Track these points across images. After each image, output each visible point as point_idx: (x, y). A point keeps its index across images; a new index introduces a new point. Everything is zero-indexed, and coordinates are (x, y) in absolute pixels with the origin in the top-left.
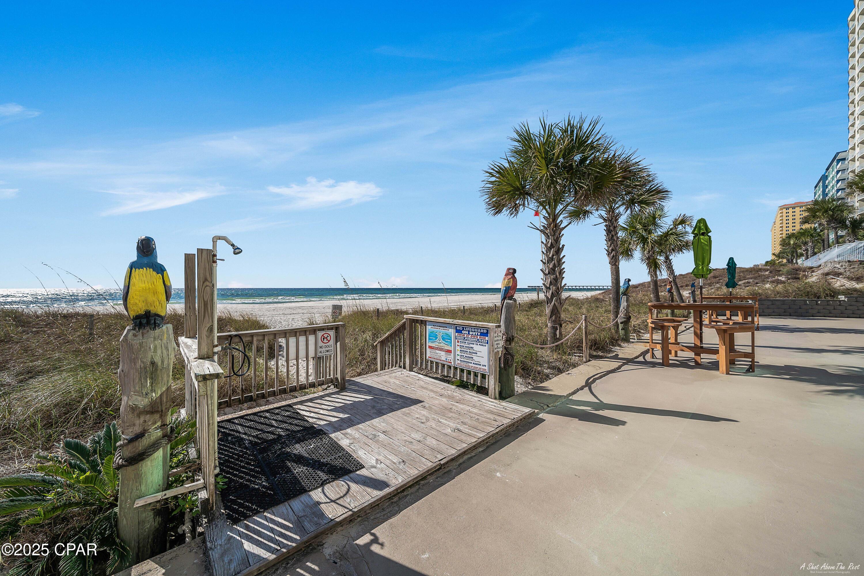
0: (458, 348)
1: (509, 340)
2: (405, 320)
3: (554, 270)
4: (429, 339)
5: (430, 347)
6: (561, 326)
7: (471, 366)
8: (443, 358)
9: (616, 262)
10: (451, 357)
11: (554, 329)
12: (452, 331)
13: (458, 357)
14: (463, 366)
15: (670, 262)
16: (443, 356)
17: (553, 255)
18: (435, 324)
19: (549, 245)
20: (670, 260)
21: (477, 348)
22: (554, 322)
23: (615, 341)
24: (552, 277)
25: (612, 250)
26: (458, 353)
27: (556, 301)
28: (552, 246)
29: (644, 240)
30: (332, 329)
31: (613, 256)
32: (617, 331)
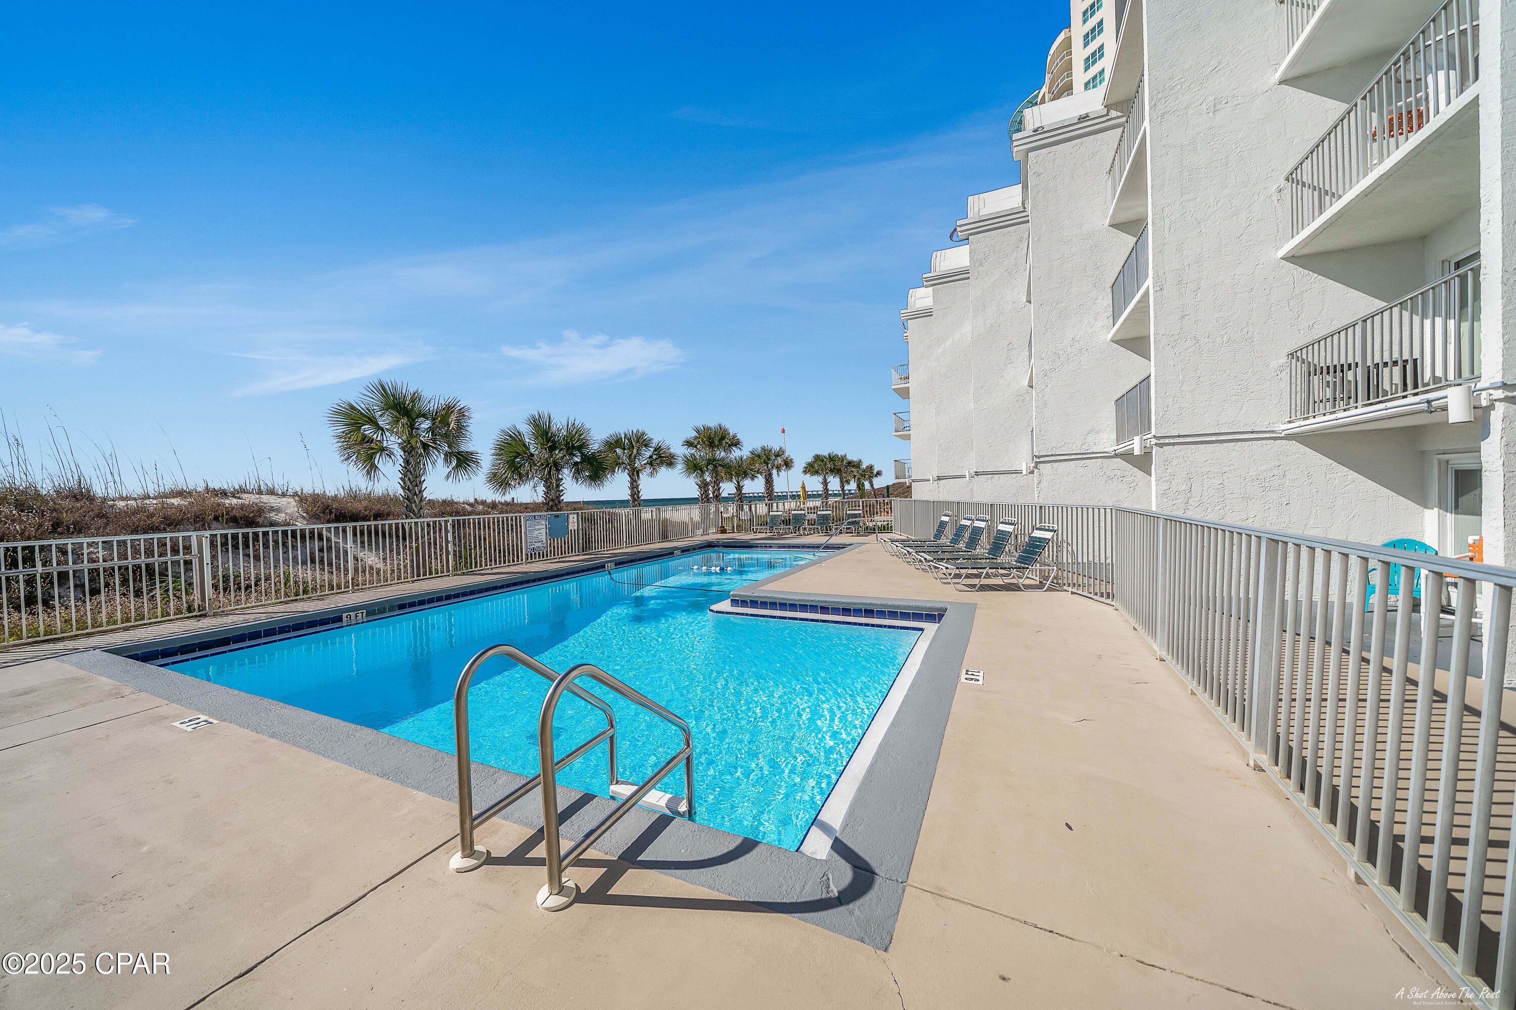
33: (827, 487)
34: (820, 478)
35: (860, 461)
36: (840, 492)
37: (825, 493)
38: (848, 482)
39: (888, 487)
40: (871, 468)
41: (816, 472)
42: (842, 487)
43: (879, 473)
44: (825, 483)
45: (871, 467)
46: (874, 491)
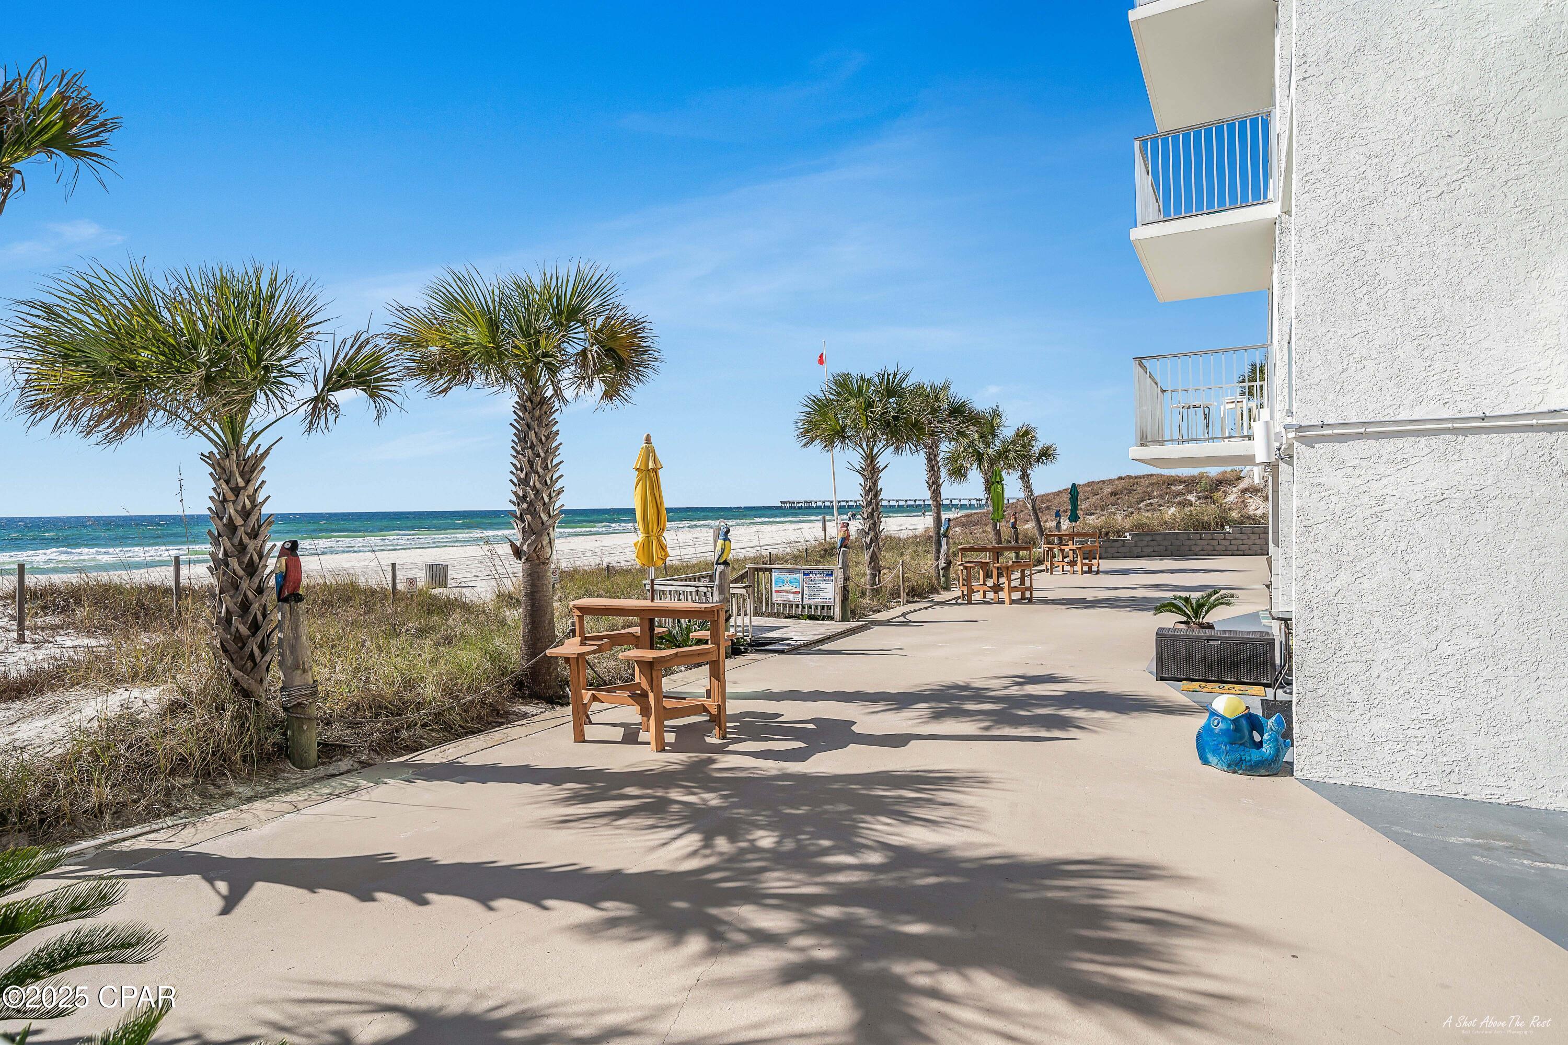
0: (806, 589)
1: (846, 579)
2: (747, 569)
3: (873, 515)
4: (775, 584)
5: (776, 591)
6: (880, 573)
7: (820, 602)
8: (791, 599)
9: (937, 497)
10: (799, 597)
11: (874, 576)
12: (799, 576)
13: (807, 596)
14: (812, 603)
15: (1028, 477)
16: (791, 598)
17: (871, 499)
18: (780, 570)
19: (867, 488)
20: (1028, 476)
21: (822, 586)
22: (873, 568)
23: (934, 590)
24: (871, 522)
25: (933, 483)
26: (806, 592)
27: (875, 546)
28: (870, 490)
29: (979, 457)
30: (707, 576)
31: (934, 490)
32: (939, 580)
33: (875, 484)
34: (852, 456)
35: (997, 414)
36: (930, 502)
37: (869, 503)
38: (959, 473)
39: (1074, 492)
40: (1025, 435)
41: (839, 435)
42: (935, 485)
43: (1046, 454)
44: (871, 471)
45: (1027, 433)
46: (1034, 502)
